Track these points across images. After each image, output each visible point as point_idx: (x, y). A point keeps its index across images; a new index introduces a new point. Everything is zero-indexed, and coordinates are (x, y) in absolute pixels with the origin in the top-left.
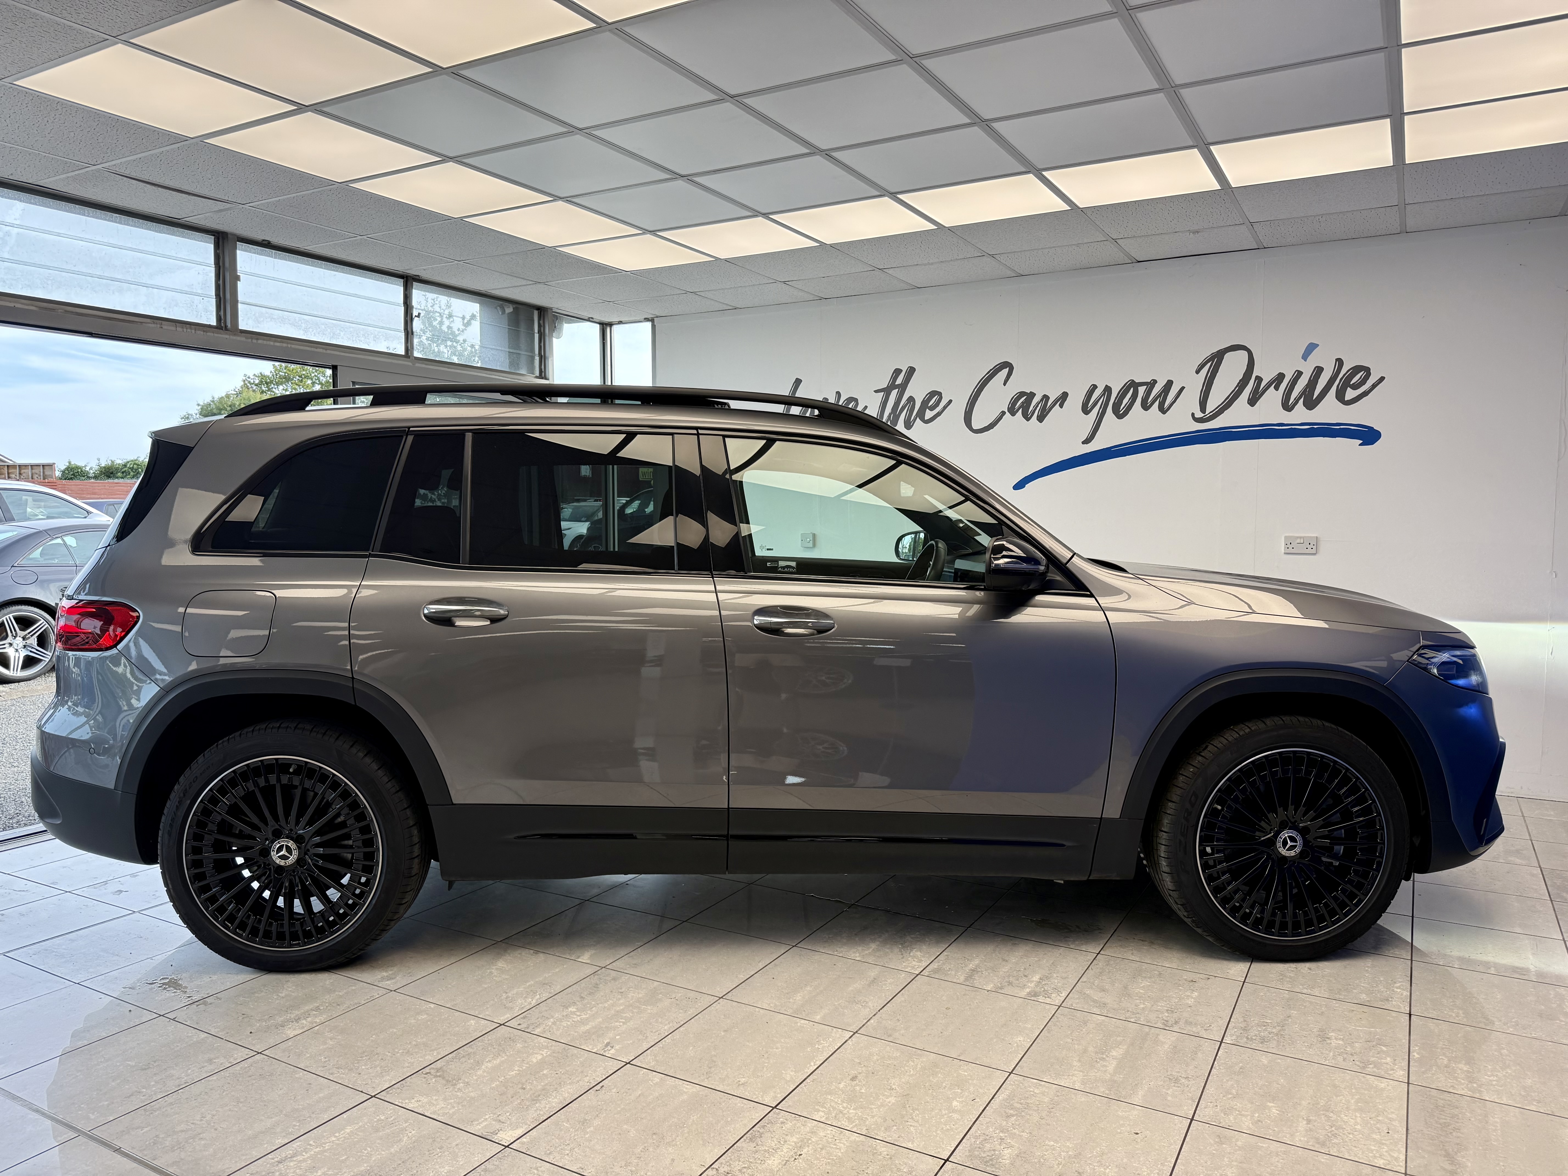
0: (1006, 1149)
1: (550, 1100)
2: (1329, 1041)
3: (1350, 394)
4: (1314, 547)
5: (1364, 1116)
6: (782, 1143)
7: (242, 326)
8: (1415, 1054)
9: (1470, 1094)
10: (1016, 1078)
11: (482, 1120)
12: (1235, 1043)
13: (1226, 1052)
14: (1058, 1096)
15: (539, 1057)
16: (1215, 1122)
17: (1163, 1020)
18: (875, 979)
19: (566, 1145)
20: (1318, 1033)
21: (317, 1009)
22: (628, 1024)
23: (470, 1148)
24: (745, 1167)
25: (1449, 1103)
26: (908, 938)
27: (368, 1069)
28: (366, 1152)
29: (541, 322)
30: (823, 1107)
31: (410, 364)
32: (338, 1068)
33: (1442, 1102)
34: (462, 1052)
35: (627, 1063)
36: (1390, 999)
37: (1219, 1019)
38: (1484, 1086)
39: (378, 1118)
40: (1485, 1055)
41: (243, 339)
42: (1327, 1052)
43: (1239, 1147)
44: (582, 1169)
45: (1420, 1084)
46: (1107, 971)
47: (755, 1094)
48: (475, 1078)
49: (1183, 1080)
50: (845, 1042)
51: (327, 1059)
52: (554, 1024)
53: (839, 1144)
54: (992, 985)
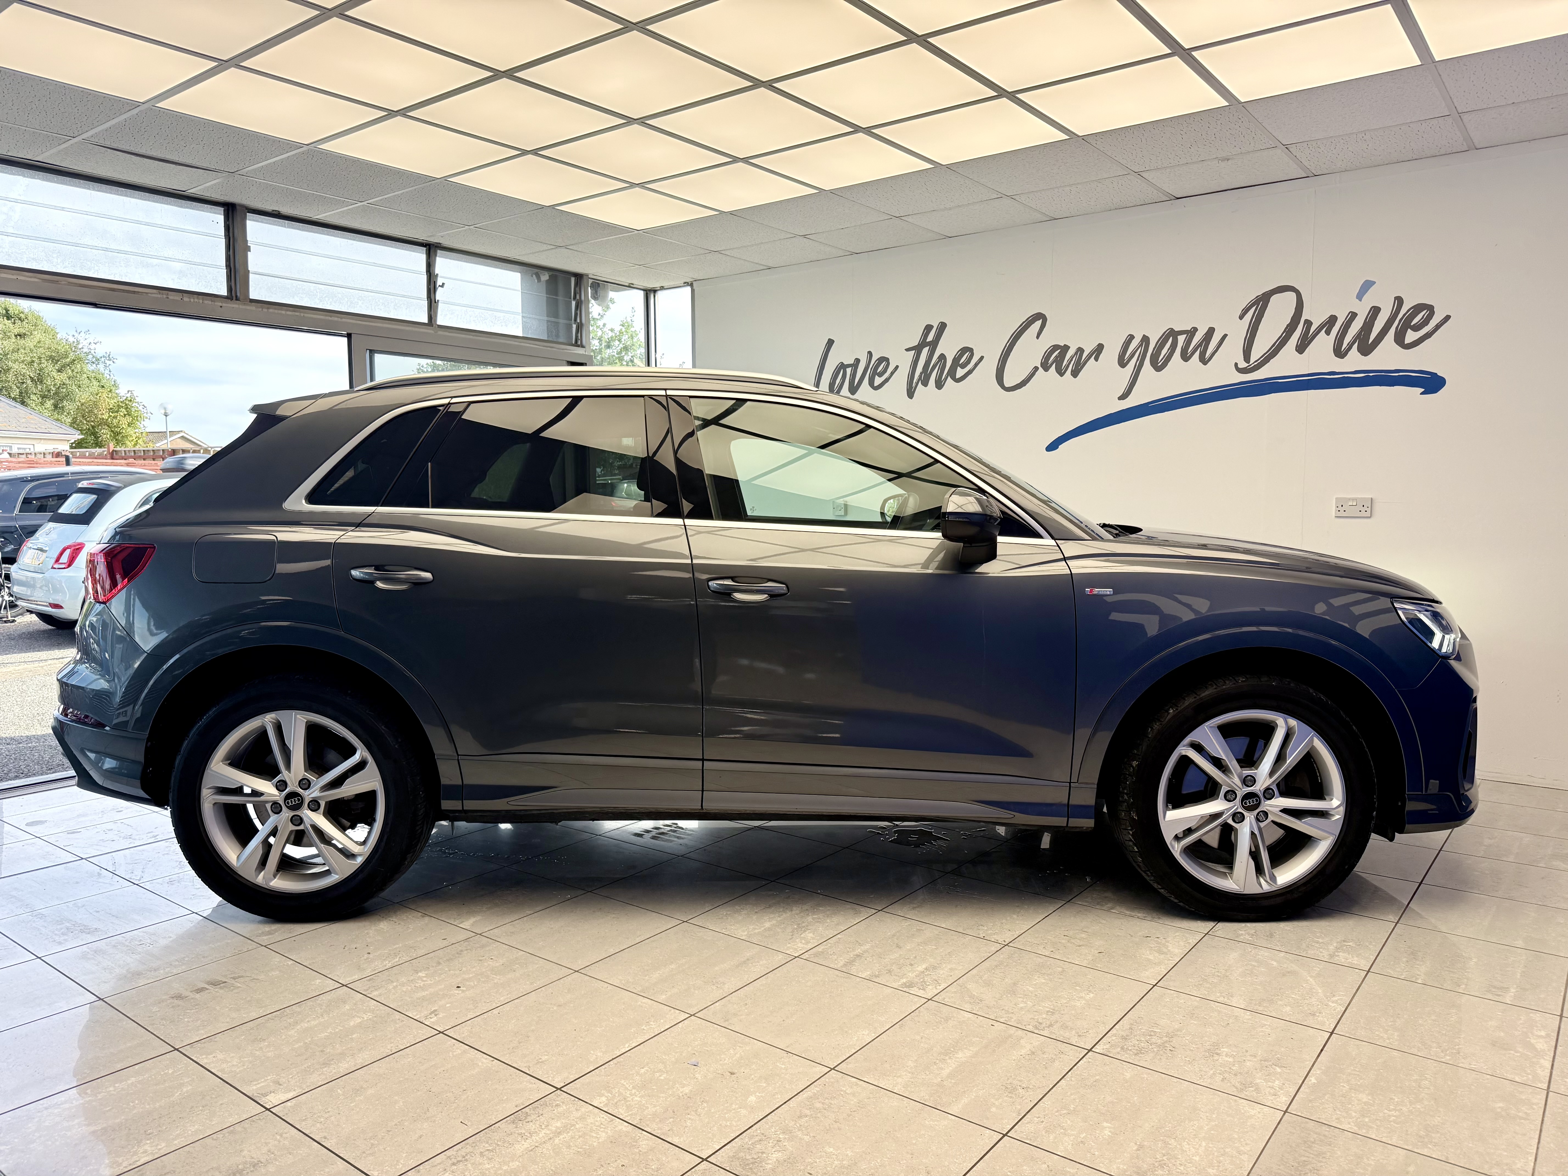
0: (776, 1153)
2: (1216, 1057)
3: (1411, 336)
4: (1369, 510)
5: (1211, 1145)
6: (543, 1127)
7: (252, 296)
8: (1313, 1079)
9: (1356, 1129)
10: (834, 1076)
11: (263, 1080)
12: (1105, 1053)
13: (1089, 1062)
14: (869, 1098)
15: (359, 1020)
16: (1031, 1140)
17: (1037, 1022)
18: (748, 959)
19: (326, 1112)
20: (1208, 1047)
22: (467, 993)
23: (231, 1109)
24: (488, 1150)
25: (1324, 1138)
26: (810, 919)
27: (189, 1022)
28: (132, 1104)
29: (578, 289)
30: (609, 1092)
31: (433, 332)
32: (162, 1019)
33: (1315, 1136)
35: (440, 1032)
37: (1102, 1025)
38: (1377, 1122)
39: (167, 1071)
40: (1398, 1085)
41: (253, 308)
44: (325, 1138)
45: (1299, 1114)
46: (1005, 964)
47: (547, 1074)
48: (284, 1037)
49: (1021, 1091)
50: (675, 1025)
51: (157, 1010)
52: (395, 987)
53: (600, 1133)
54: (868, 973)
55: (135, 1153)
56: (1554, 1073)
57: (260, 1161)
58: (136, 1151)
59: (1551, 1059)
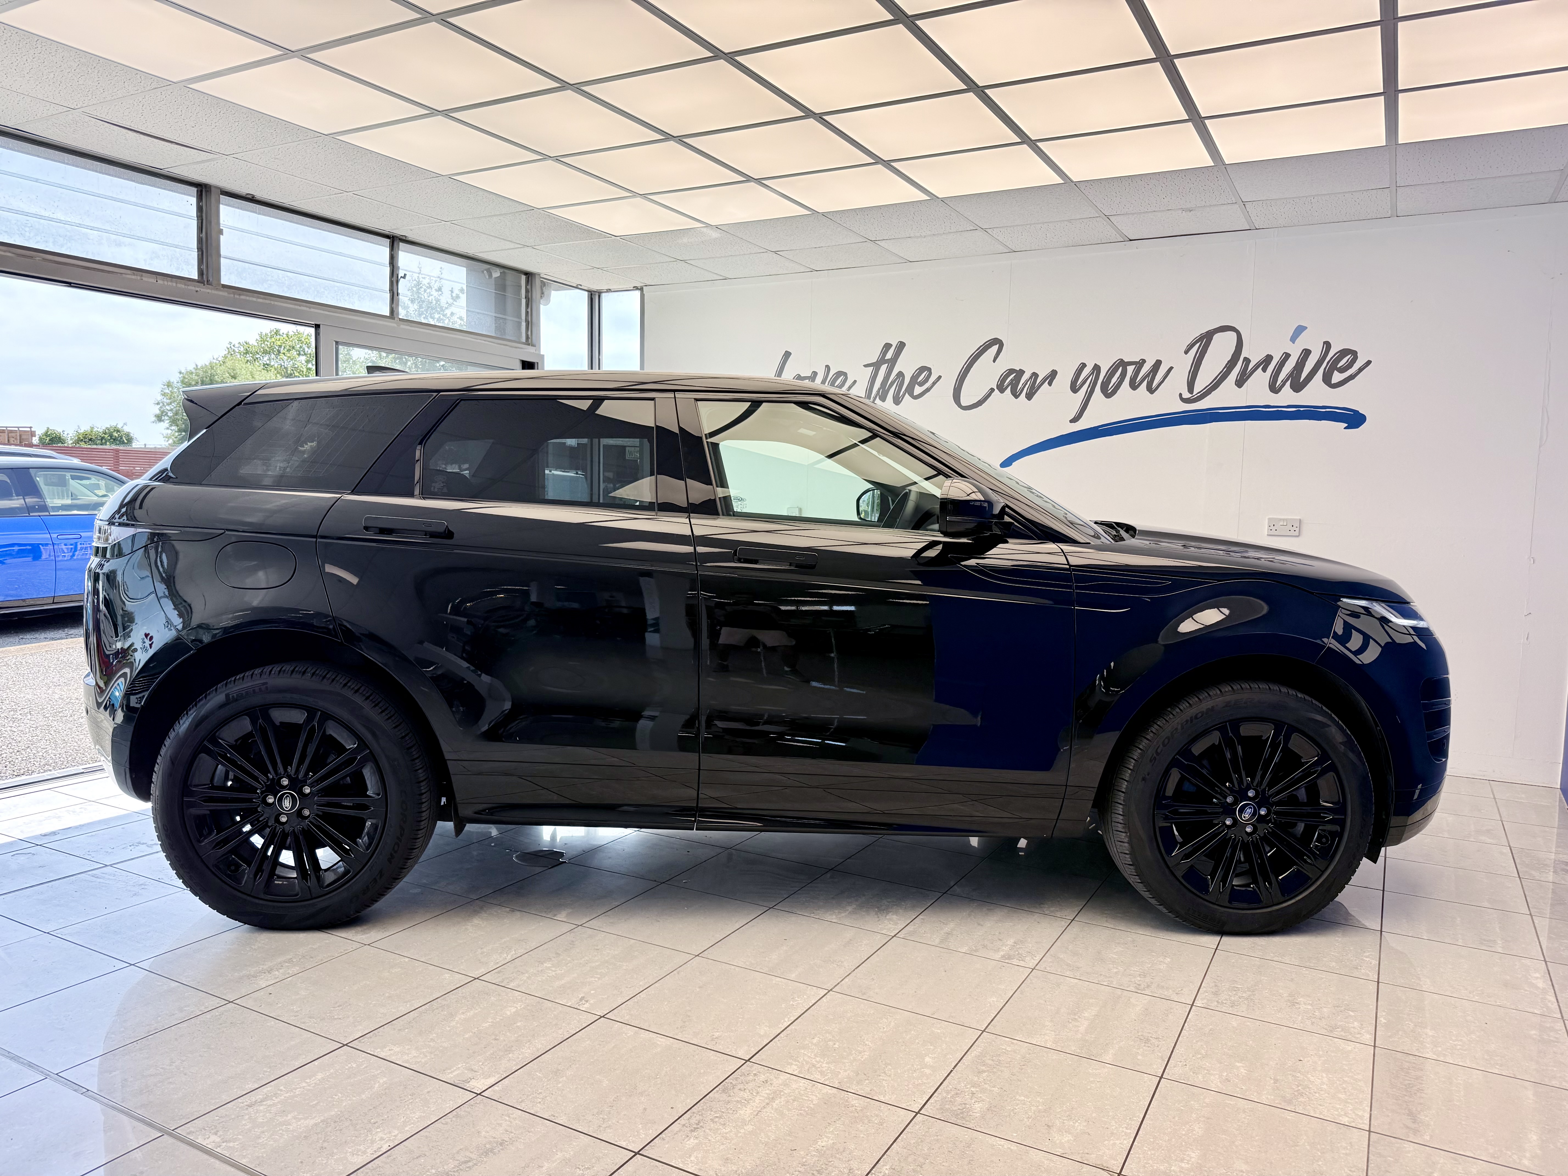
0: (976, 1103)
1: (523, 1051)
2: (1297, 1006)
3: (1337, 377)
4: (1297, 530)
5: (1330, 1076)
6: (755, 1094)
7: (224, 281)
8: (1382, 1019)
9: (1435, 1057)
10: (989, 1037)
11: (455, 1068)
12: (1206, 1006)
13: (1197, 1015)
14: (1030, 1054)
15: (513, 1010)
16: (1184, 1080)
17: (1135, 983)
18: (851, 940)
19: (539, 1094)
20: (1287, 998)
21: (290, 961)
22: (603, 980)
23: (441, 1095)
24: (717, 1117)
25: (1414, 1065)
26: (885, 902)
27: (340, 1018)
28: (337, 1097)
29: (529, 287)
30: (795, 1061)
31: (395, 325)
32: (310, 1017)
33: (1408, 1064)
34: (435, 1004)
35: (601, 1017)
36: (1359, 968)
37: (1191, 983)
38: (1449, 1050)
39: (350, 1065)
40: (1451, 1021)
41: (225, 294)
42: (1296, 1016)
43: (1207, 1104)
44: (554, 1116)
45: (1386, 1047)
46: (1081, 936)
47: (728, 1048)
48: (448, 1029)
49: (1153, 1041)
50: (819, 1000)
51: (299, 1009)
52: (529, 978)
53: (811, 1096)
54: (966, 948)
55: (373, 1142)
56: (1561, 1005)
57: (503, 1140)
58: (372, 1138)
59: (1554, 995)
